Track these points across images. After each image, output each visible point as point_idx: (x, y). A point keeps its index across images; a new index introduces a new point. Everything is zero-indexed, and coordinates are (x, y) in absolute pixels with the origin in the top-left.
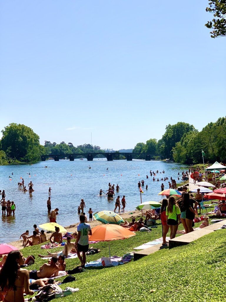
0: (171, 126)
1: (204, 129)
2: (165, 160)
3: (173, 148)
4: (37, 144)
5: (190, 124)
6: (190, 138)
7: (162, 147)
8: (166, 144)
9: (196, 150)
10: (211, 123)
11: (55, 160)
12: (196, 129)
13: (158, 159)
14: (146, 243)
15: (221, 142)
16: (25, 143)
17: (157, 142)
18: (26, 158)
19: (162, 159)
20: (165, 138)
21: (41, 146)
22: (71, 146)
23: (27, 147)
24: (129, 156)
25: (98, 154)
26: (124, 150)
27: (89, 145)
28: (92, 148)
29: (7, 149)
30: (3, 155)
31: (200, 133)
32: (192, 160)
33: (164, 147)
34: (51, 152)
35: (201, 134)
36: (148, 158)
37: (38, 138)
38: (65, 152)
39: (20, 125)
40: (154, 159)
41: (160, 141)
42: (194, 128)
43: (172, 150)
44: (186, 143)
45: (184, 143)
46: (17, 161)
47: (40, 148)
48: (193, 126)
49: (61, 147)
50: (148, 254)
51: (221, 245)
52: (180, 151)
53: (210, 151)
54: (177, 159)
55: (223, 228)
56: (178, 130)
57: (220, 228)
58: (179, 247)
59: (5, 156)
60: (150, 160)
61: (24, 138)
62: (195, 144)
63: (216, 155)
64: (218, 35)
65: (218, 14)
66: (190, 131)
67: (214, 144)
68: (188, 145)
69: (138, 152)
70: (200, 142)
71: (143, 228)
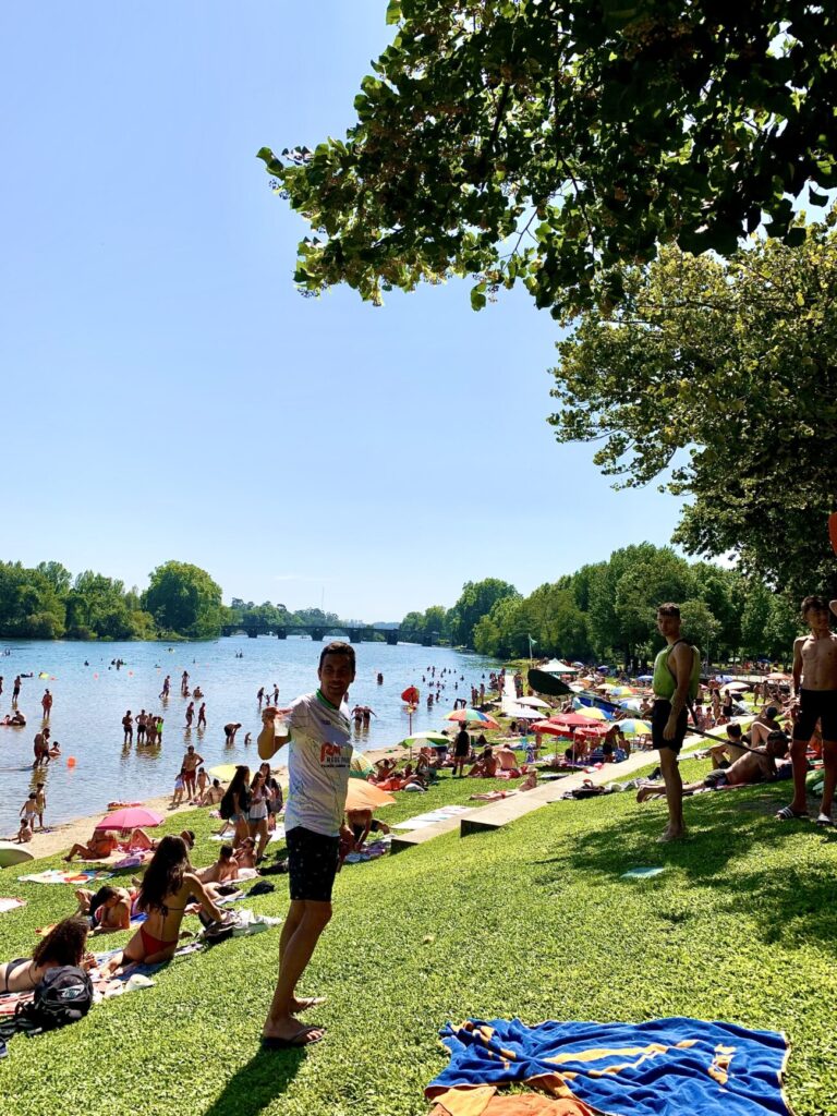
0: (473, 584)
1: (533, 593)
2: (459, 648)
3: (476, 625)
4: (216, 604)
5: (509, 583)
6: (505, 609)
7: (454, 624)
8: (462, 618)
9: (518, 633)
10: (547, 584)
11: (250, 636)
12: (519, 592)
13: (446, 645)
15: (564, 621)
16: (193, 599)
17: (446, 612)
18: (192, 630)
19: (454, 645)
20: (460, 606)
21: (223, 608)
22: (283, 610)
23: (197, 606)
24: (392, 636)
25: (333, 628)
26: (383, 623)
27: (317, 610)
28: (323, 616)
29: (157, 609)
30: (148, 620)
31: (527, 601)
32: (510, 651)
33: (458, 622)
34: (242, 620)
35: (529, 602)
36: (427, 642)
37: (220, 591)
38: (270, 622)
39: (185, 565)
40: (438, 645)
41: (451, 611)
43: (473, 630)
44: (500, 618)
45: (495, 619)
46: (174, 633)
47: (221, 612)
49: (264, 612)
50: (420, 842)
51: (560, 840)
52: (488, 633)
53: (544, 637)
54: (481, 647)
55: (565, 798)
56: (486, 593)
57: (559, 799)
58: (480, 835)
59: (151, 622)
60: (429, 645)
61: (192, 590)
62: (516, 621)
63: (555, 645)
64: (570, 438)
65: (571, 401)
66: (508, 597)
67: (552, 624)
68: (503, 622)
69: (409, 630)
70: (526, 618)
71: (411, 785)
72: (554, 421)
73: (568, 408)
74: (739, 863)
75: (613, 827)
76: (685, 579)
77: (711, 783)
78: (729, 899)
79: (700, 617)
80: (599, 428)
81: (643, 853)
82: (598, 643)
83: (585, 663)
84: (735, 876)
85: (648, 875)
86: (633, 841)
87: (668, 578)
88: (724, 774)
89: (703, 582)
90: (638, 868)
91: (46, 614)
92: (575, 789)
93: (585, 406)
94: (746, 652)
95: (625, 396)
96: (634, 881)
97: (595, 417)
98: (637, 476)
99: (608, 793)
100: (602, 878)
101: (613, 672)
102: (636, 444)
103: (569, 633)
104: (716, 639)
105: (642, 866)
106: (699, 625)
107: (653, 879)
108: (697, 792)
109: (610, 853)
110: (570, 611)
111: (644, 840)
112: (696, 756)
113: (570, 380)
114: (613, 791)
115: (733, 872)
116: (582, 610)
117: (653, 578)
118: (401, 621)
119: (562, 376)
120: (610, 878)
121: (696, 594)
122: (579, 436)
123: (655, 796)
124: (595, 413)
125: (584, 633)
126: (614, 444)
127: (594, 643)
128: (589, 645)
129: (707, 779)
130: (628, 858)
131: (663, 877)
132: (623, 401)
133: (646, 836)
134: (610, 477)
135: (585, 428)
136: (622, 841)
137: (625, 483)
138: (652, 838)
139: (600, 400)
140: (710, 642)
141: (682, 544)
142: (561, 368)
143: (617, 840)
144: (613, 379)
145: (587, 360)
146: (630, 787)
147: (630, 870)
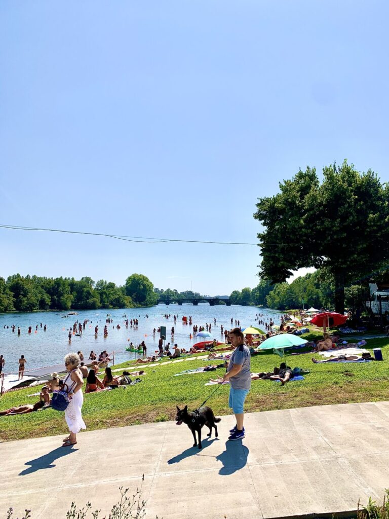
1: (294, 281)
2: (259, 306)
6: (282, 288)
7: (256, 295)
8: (260, 293)
11: (166, 305)
13: (253, 305)
16: (145, 290)
17: (251, 290)
18: (145, 303)
19: (256, 305)
20: (259, 287)
22: (176, 292)
23: (147, 293)
24: (228, 301)
25: (200, 299)
29: (132, 295)
31: (291, 284)
32: (285, 306)
36: (244, 304)
38: (172, 298)
39: (141, 275)
40: (249, 305)
43: (266, 298)
45: (277, 292)
46: (139, 304)
49: (169, 293)
52: (273, 299)
54: (271, 305)
59: (131, 300)
61: (144, 286)
62: (287, 294)
68: (280, 294)
69: (234, 299)
70: (292, 292)
91: (94, 299)
118: (230, 295)
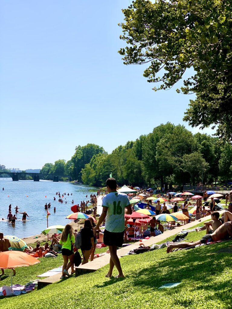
0: (81, 147)
1: (113, 151)
2: (73, 182)
3: (82, 169)
5: (100, 146)
6: (99, 160)
7: (71, 169)
8: (75, 166)
9: (105, 172)
10: (121, 146)
12: (105, 151)
13: (67, 181)
14: (51, 269)
15: (130, 165)
17: (66, 162)
19: (71, 180)
20: (74, 160)
24: (36, 177)
26: (31, 170)
31: (110, 155)
32: (101, 182)
33: (73, 168)
35: (110, 156)
36: (56, 179)
40: (62, 180)
41: (69, 162)
42: (104, 151)
43: (81, 172)
44: (95, 165)
45: (93, 165)
48: (103, 148)
50: (53, 282)
52: (89, 173)
53: (119, 174)
54: (86, 180)
55: (130, 254)
56: (87, 152)
57: (127, 254)
58: (86, 275)
62: (104, 167)
63: (125, 178)
64: (131, 62)
65: (131, 42)
66: (100, 153)
67: (123, 167)
68: (97, 167)
69: (46, 173)
70: (109, 165)
71: (48, 254)
72: (122, 53)
73: (130, 46)
74: (217, 278)
75: (154, 265)
76: (191, 142)
77: (204, 241)
78: (212, 293)
79: (199, 161)
80: (146, 57)
81: (170, 276)
82: (147, 176)
83: (141, 187)
84: (216, 284)
85: (173, 286)
86: (165, 271)
87: (183, 141)
88: (210, 236)
89: (200, 143)
90: (168, 284)
92: (135, 249)
93: (138, 45)
94: (221, 179)
95: (159, 40)
96: (165, 290)
97: (144, 51)
98: (166, 83)
99: (152, 250)
100: (149, 289)
101: (155, 191)
102: (165, 66)
103: (132, 172)
104: (207, 173)
105: (169, 282)
106: (198, 166)
107: (175, 288)
108: (197, 246)
109: (153, 277)
110: (132, 160)
111: (171, 270)
112: (197, 230)
113: (130, 30)
114: (155, 249)
115: (214, 282)
116: (139, 160)
117: (175, 141)
118: (41, 169)
119: (126, 28)
120: (153, 289)
121: (196, 150)
122: (136, 61)
123: (176, 249)
124: (144, 48)
125: (140, 172)
126: (153, 66)
127: (145, 177)
128: (143, 178)
129: (202, 239)
130: (163, 279)
131: (180, 286)
132: (158, 42)
133: (172, 268)
134: (152, 83)
135: (138, 57)
136: (159, 271)
137: (160, 87)
138: (175, 269)
139: (146, 41)
140: (203, 174)
141: (188, 121)
142: (126, 23)
143: (156, 271)
144: (153, 30)
145: (139, 19)
146: (164, 246)
147: (164, 284)
